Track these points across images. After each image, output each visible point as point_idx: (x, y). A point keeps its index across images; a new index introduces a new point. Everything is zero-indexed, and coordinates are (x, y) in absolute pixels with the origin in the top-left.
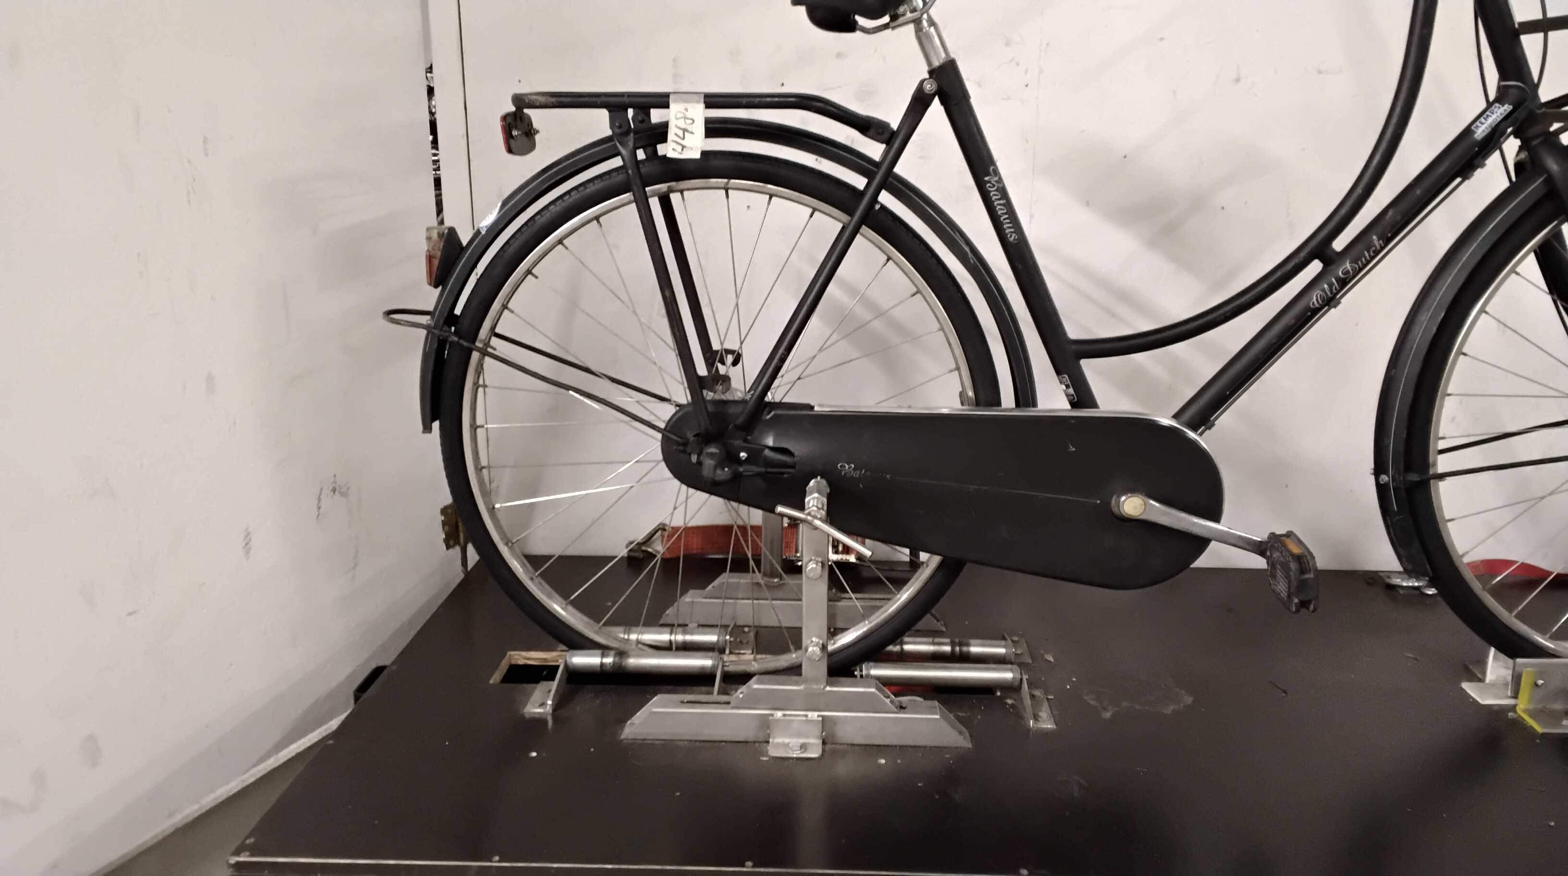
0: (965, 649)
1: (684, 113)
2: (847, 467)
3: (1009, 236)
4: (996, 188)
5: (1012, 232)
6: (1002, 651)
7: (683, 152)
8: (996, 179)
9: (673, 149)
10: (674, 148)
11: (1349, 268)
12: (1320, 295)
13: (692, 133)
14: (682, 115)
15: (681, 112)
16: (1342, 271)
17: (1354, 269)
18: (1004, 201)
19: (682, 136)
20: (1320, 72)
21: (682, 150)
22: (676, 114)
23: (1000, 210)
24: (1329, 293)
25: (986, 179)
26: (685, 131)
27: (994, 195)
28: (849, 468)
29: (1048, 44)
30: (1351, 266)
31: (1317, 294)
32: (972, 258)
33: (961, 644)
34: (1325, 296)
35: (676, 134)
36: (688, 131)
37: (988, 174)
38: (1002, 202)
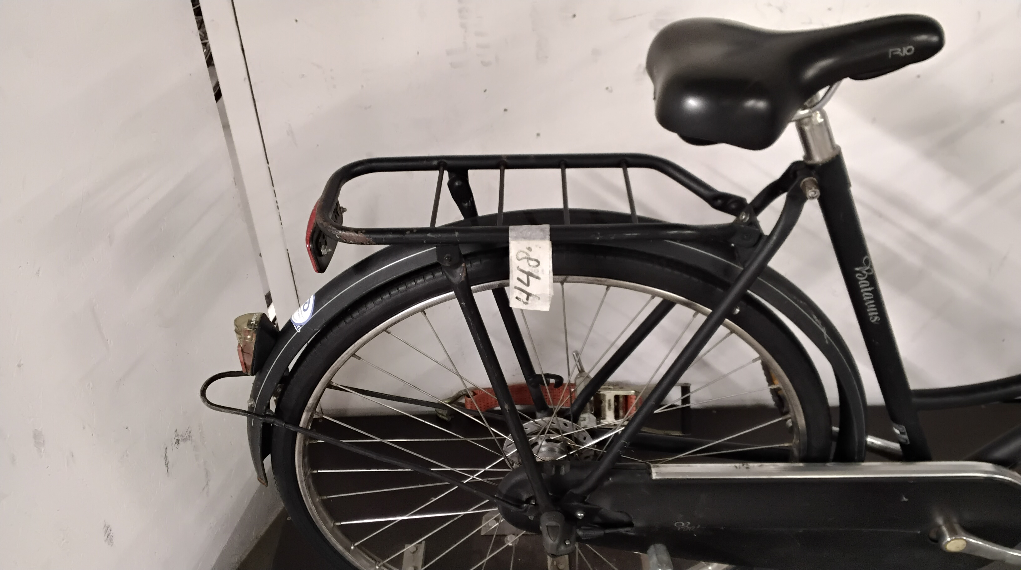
1: (527, 254)
2: (683, 524)
3: (871, 318)
4: (865, 277)
5: (874, 315)
7: (529, 302)
8: (868, 268)
9: (517, 298)
10: (519, 296)
13: (538, 278)
14: (525, 255)
15: (523, 252)
18: (872, 288)
19: (526, 281)
21: (528, 299)
22: (517, 255)
23: (867, 296)
25: (857, 269)
26: (529, 274)
27: (863, 283)
28: (685, 525)
32: (827, 338)
35: (519, 279)
36: (532, 275)
37: (860, 265)
38: (870, 289)
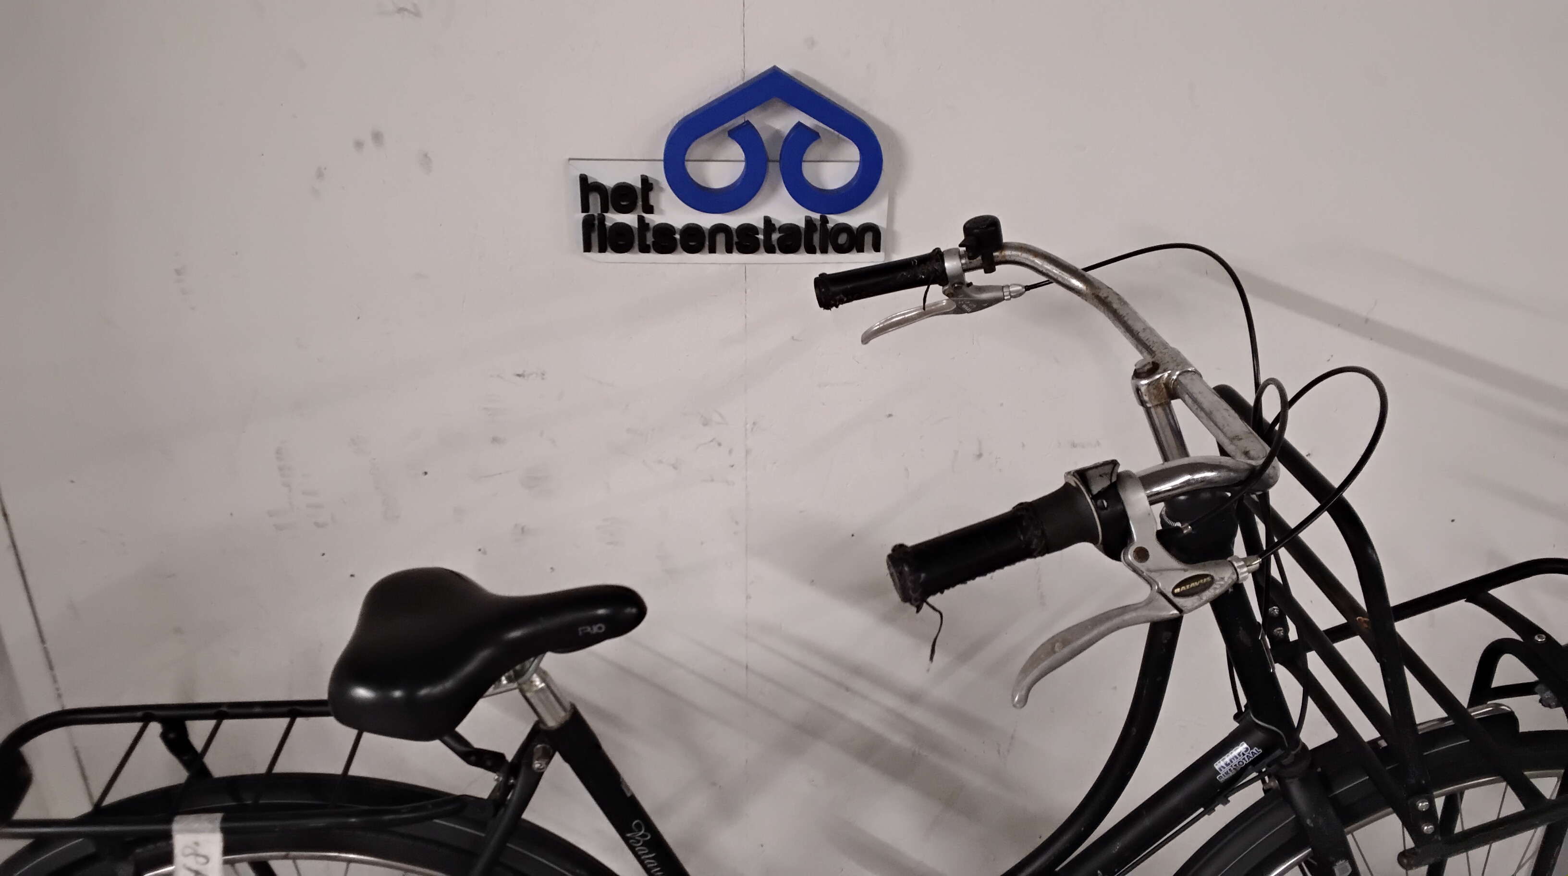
1: (195, 849)
4: (641, 843)
14: (192, 851)
15: (190, 847)
20: (1074, 445)
22: (182, 851)
23: (649, 863)
25: (629, 835)
27: (640, 850)
29: (754, 423)
37: (630, 830)
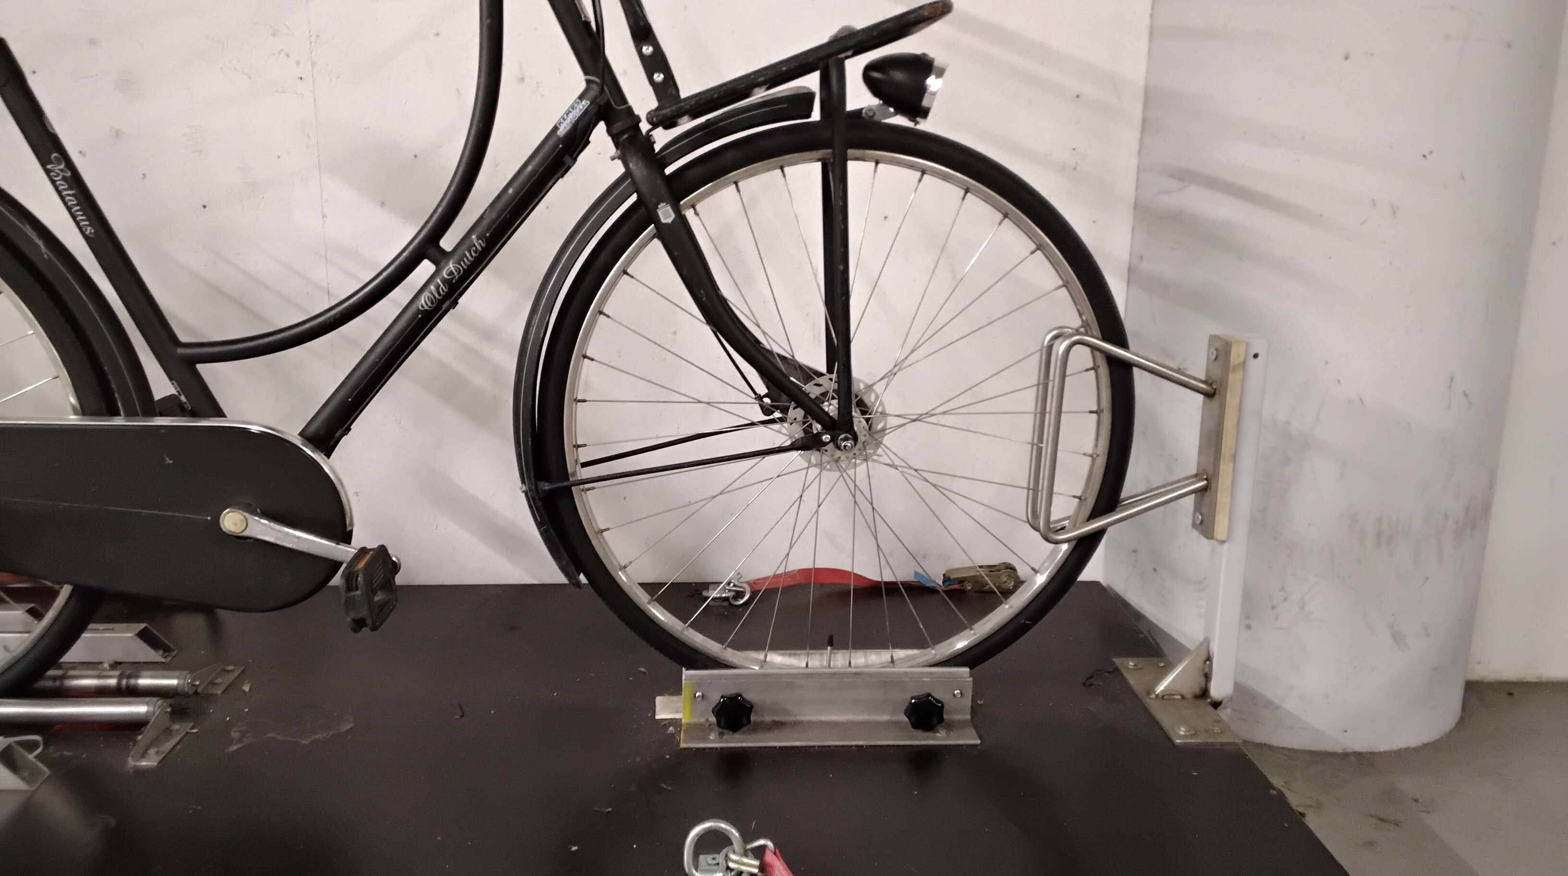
0: (132, 682)
3: (84, 229)
4: (60, 177)
6: (174, 682)
8: (61, 167)
11: (453, 269)
12: (428, 297)
16: (446, 273)
17: (458, 271)
18: (73, 192)
23: (70, 200)
24: (437, 296)
25: (49, 167)
27: (60, 184)
29: (317, 36)
30: (453, 267)
31: (425, 295)
32: (46, 253)
33: (129, 677)
34: (432, 297)
38: (70, 192)
